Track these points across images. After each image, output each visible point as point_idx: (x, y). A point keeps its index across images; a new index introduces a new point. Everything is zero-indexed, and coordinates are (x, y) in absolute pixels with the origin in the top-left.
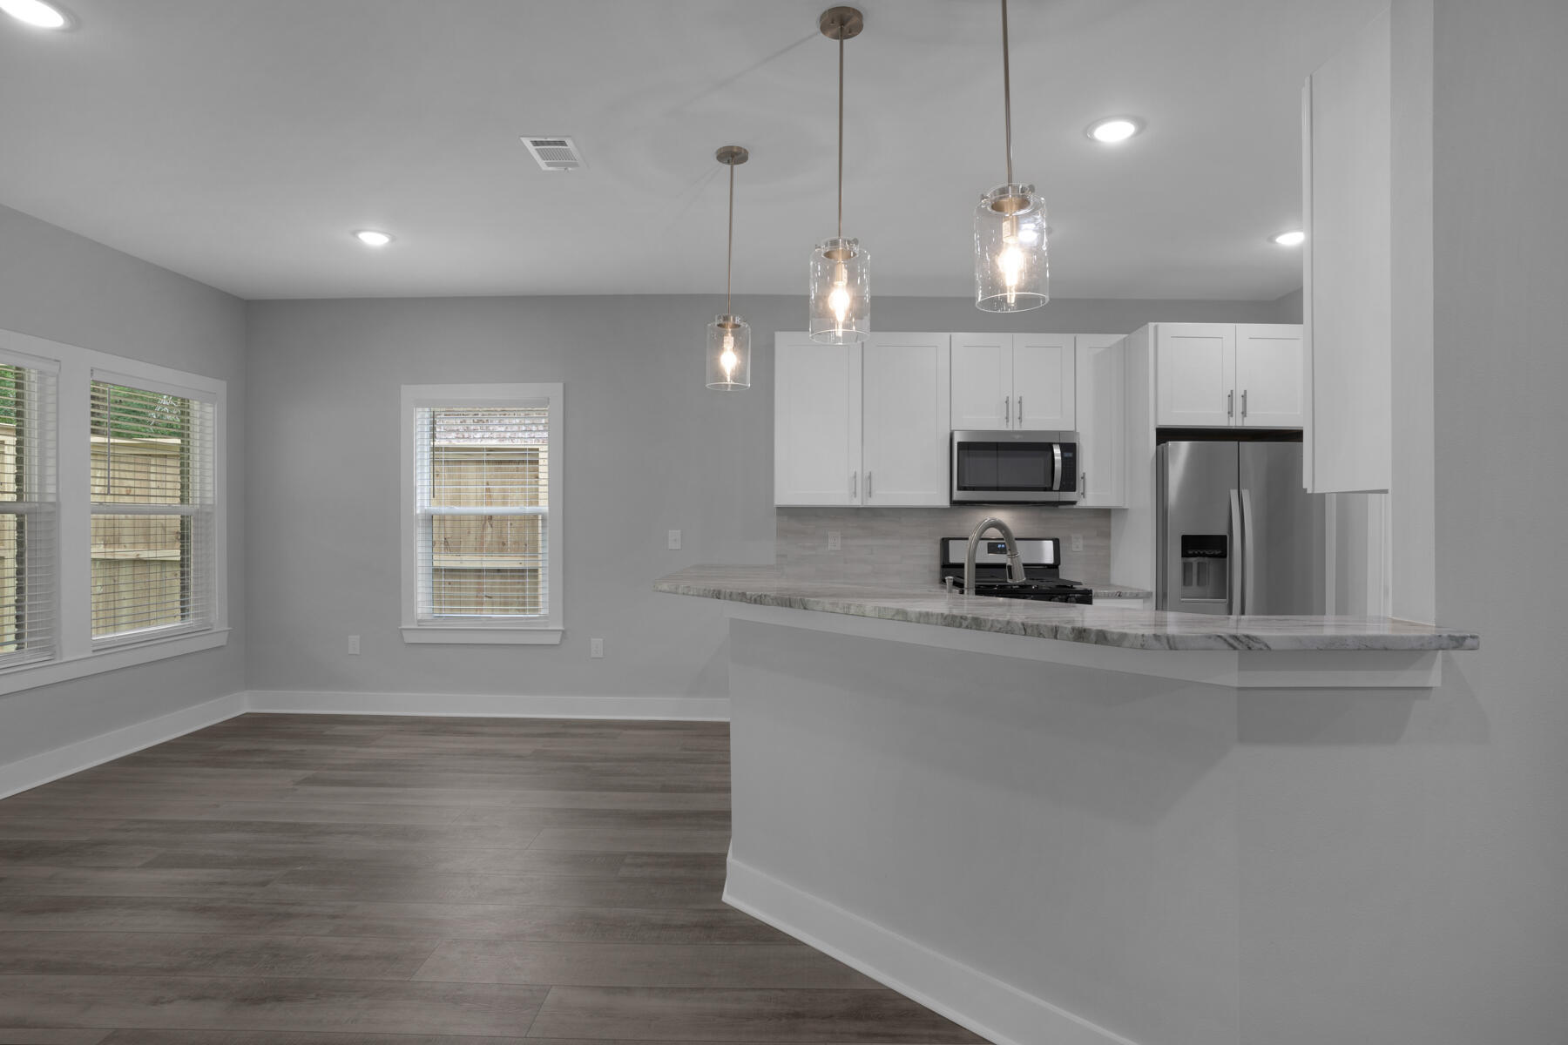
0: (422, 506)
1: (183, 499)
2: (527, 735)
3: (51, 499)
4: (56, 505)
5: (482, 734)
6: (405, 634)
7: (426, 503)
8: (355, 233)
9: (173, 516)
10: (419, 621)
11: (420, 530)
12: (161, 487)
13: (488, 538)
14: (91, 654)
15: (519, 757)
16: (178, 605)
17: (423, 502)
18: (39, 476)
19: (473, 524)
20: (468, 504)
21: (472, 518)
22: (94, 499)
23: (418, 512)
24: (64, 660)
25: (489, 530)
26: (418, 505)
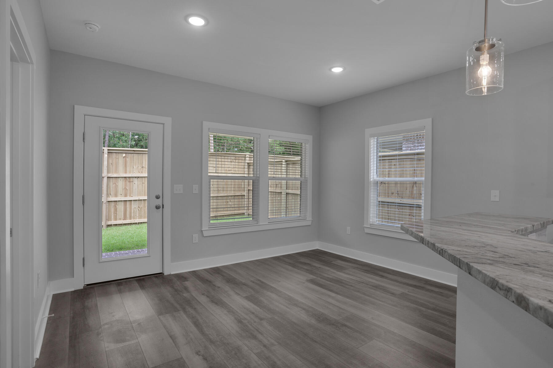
0: (373, 178)
1: (301, 176)
2: (405, 284)
3: (258, 176)
4: (259, 177)
5: (386, 278)
6: (365, 229)
7: (375, 176)
8: (330, 69)
9: (298, 181)
10: (371, 224)
11: (372, 187)
12: (295, 172)
13: (415, 192)
14: (268, 223)
15: (393, 294)
16: (299, 210)
17: (373, 176)
18: (256, 169)
19: (408, 185)
20: (406, 177)
21: (408, 182)
22: (269, 175)
23: (372, 180)
24: (260, 224)
25: (415, 188)
26: (372, 177)
